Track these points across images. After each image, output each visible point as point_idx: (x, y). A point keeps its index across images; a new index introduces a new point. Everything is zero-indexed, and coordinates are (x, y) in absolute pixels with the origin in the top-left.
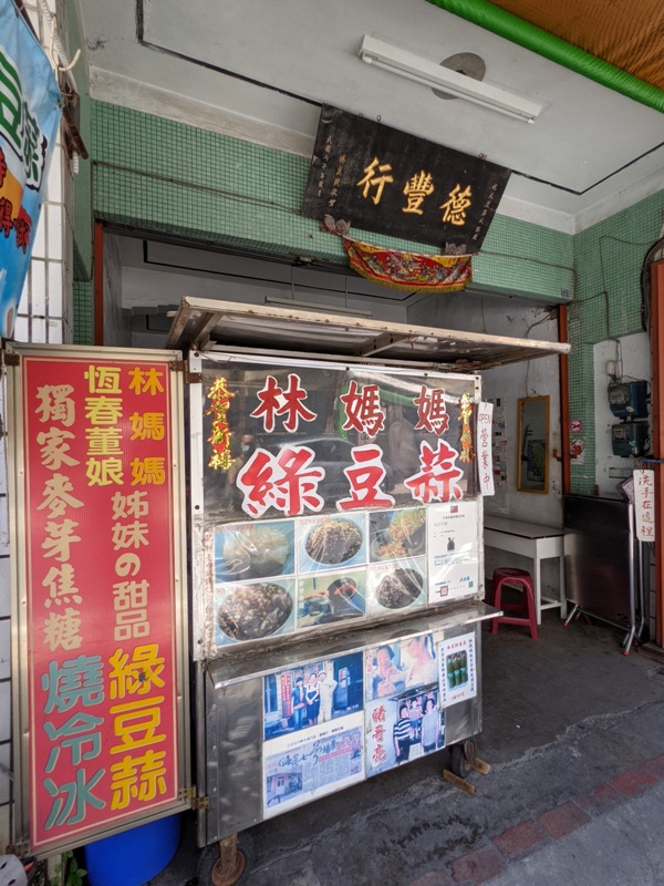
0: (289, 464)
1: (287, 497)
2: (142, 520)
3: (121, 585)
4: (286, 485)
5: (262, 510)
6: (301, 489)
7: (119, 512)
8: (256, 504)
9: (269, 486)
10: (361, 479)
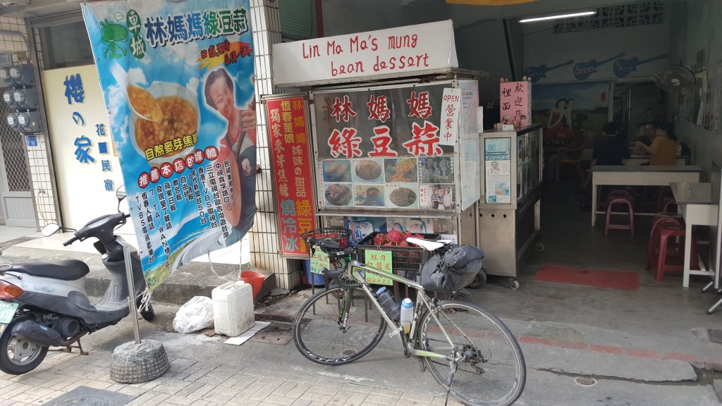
0: (347, 136)
1: (346, 150)
2: (301, 156)
3: (297, 178)
4: (346, 145)
5: (338, 155)
6: (352, 146)
7: (294, 153)
8: (335, 152)
9: (340, 145)
10: (379, 142)
